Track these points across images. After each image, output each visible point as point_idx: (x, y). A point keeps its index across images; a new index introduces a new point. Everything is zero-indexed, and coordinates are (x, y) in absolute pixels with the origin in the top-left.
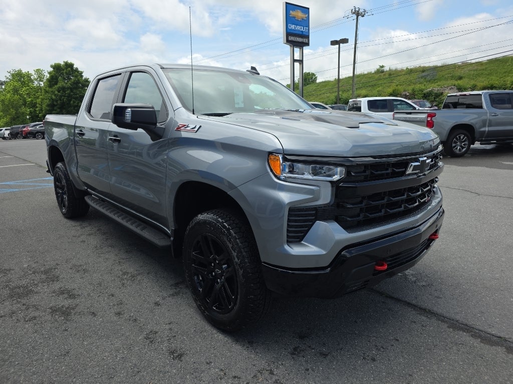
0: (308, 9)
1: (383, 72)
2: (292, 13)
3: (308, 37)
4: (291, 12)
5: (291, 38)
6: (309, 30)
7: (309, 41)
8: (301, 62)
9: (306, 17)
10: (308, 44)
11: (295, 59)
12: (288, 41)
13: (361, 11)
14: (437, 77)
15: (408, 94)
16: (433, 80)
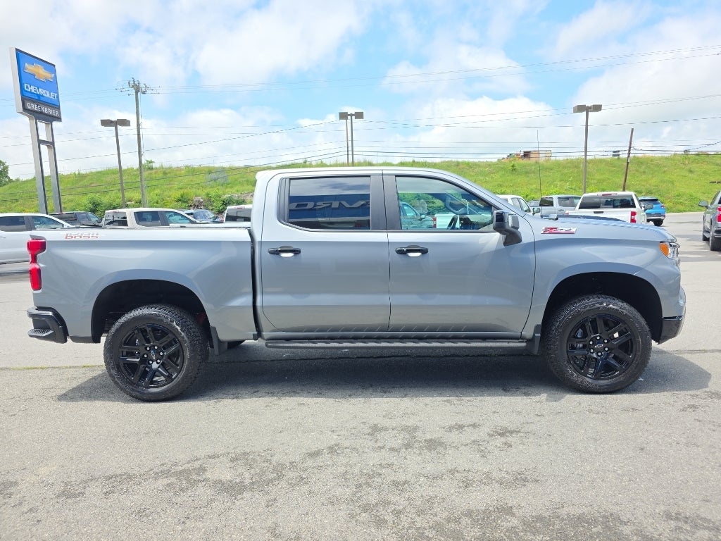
0: (54, 66)
1: (151, 169)
2: (29, 68)
3: (57, 107)
4: (26, 64)
5: (30, 106)
6: (58, 97)
7: (60, 113)
8: (51, 144)
9: (52, 78)
10: (59, 119)
11: (41, 138)
12: (26, 110)
13: (142, 86)
14: (229, 181)
15: (202, 200)
16: (226, 184)
